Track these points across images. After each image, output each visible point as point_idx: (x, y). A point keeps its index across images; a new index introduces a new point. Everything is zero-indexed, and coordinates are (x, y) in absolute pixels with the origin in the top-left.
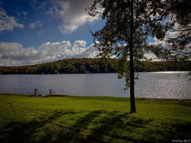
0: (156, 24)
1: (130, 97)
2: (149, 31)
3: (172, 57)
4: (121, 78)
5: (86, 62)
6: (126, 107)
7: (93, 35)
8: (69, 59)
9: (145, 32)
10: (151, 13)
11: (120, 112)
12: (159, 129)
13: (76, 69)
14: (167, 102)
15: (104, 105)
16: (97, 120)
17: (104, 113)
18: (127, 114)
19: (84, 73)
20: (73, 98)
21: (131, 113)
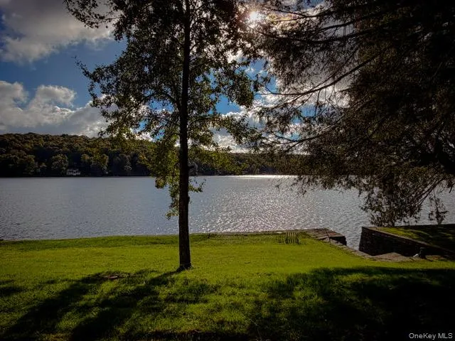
0: (237, 72)
1: (178, 233)
2: (223, 86)
3: (265, 146)
4: (162, 187)
5: (69, 147)
6: (168, 259)
7: (87, 73)
8: (14, 135)
9: (214, 86)
10: (228, 48)
11: (153, 271)
12: (234, 299)
13: (40, 164)
14: (256, 238)
15: (113, 259)
16: (90, 299)
17: (112, 280)
18: (171, 273)
19: (63, 175)
20: (21, 246)
21: (179, 271)
